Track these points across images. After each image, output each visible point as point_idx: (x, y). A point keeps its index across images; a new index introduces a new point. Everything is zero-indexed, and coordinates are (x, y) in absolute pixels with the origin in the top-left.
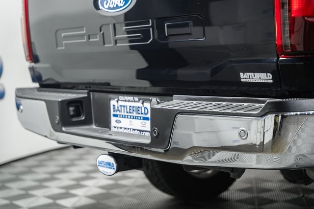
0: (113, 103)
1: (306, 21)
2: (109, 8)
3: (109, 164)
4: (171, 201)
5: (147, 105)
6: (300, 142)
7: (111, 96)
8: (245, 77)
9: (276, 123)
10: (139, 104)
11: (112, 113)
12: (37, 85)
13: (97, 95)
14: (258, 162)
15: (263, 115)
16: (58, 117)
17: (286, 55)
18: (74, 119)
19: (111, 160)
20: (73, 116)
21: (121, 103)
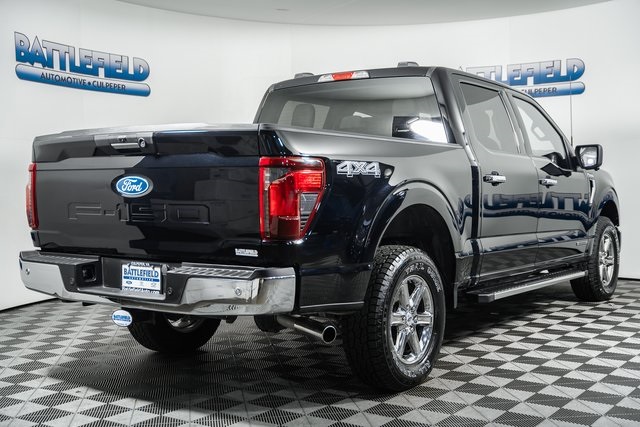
0: (124, 267)
1: (280, 220)
2: (126, 191)
3: (126, 317)
4: (153, 355)
5: (158, 269)
6: (274, 297)
7: (123, 261)
8: (239, 252)
9: (260, 284)
10: (151, 269)
11: (123, 275)
12: (39, 249)
13: (108, 260)
14: (247, 310)
15: (252, 279)
16: (73, 279)
17: (267, 239)
18: (88, 281)
19: (127, 314)
20: (86, 278)
21: (132, 267)
